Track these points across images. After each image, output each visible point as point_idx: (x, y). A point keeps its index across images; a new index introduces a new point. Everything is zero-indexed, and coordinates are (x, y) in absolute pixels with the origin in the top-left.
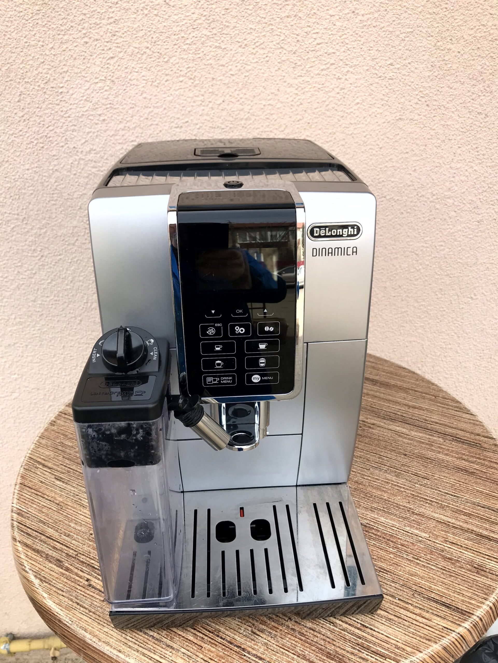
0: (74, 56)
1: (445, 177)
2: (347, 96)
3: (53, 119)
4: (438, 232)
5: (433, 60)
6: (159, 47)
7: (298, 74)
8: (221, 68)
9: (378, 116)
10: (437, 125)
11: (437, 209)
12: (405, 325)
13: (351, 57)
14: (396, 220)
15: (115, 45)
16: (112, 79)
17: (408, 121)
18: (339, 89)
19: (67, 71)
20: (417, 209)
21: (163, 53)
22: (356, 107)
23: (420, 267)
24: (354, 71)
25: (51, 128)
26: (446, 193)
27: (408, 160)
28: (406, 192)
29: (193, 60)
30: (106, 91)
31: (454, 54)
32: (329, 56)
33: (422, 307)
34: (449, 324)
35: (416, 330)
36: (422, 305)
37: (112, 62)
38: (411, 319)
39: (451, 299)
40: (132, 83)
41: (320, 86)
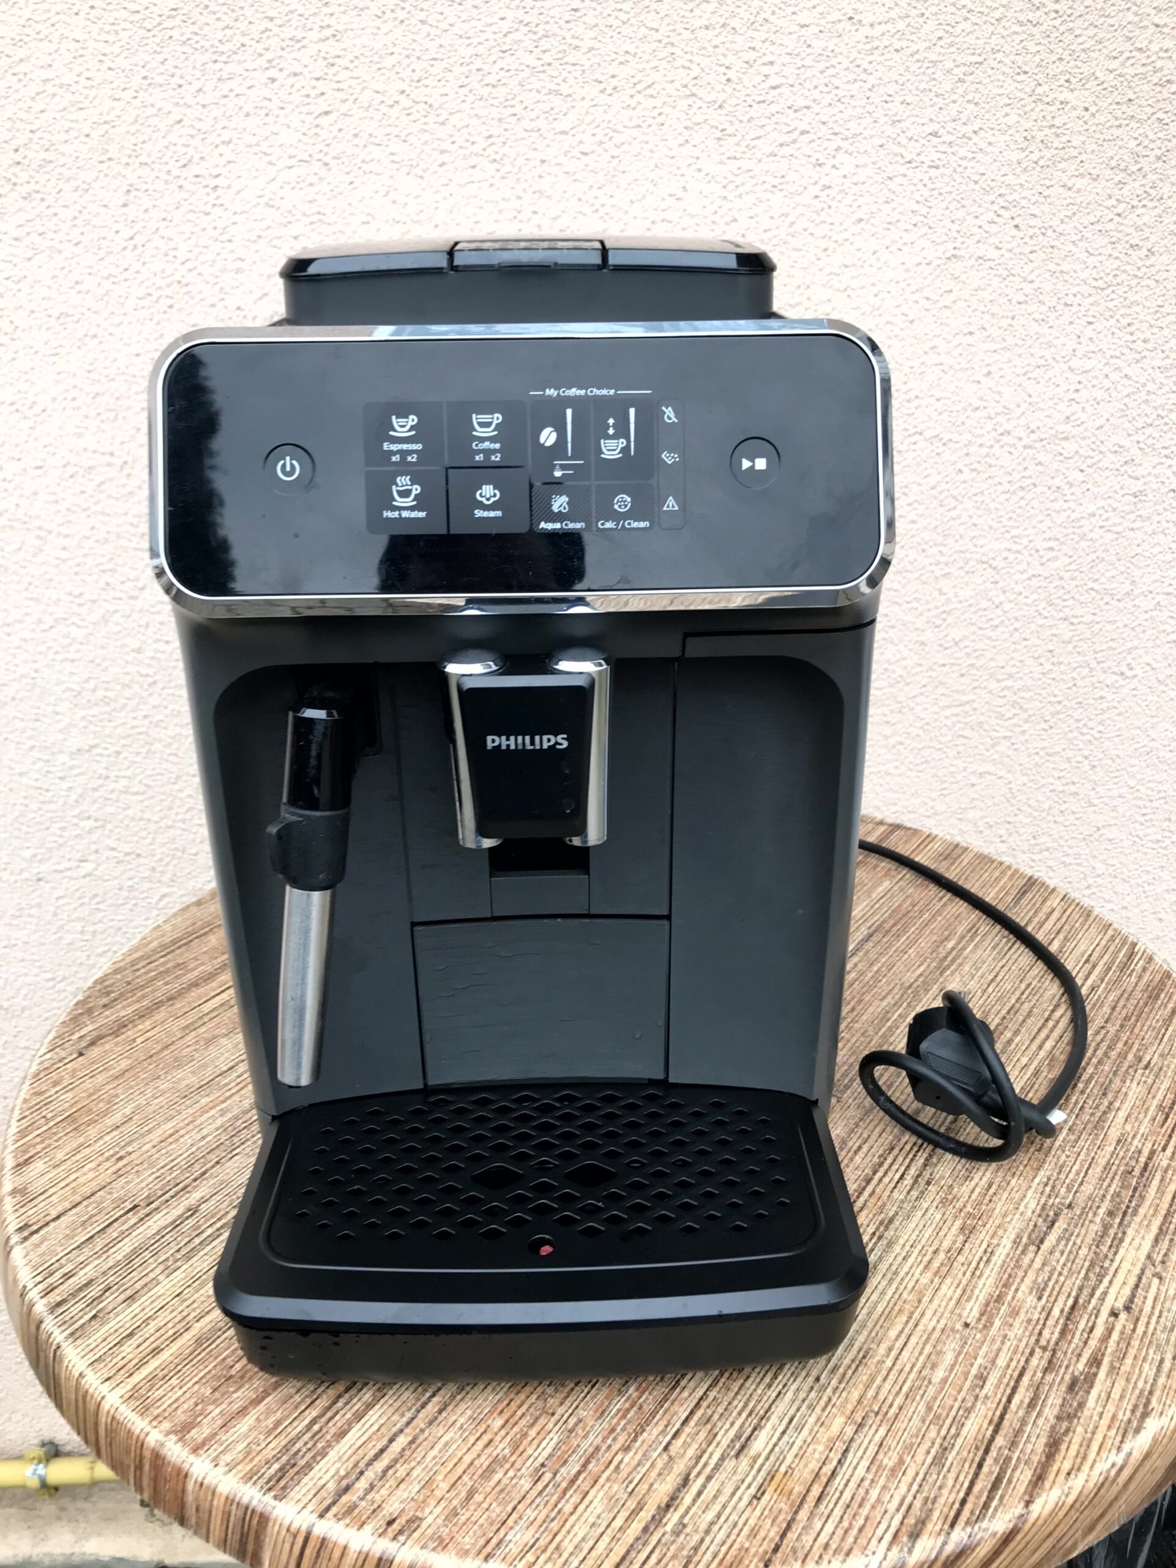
0: (245, 110)
1: (1058, 390)
2: (834, 204)
3: (196, 246)
4: (1041, 518)
5: (1027, 126)
7: (728, 154)
8: (559, 137)
9: (904, 248)
10: (1037, 272)
11: (1040, 463)
12: (967, 733)
13: (845, 116)
14: (948, 486)
16: (326, 159)
17: (972, 262)
18: (819, 187)
19: (230, 142)
20: (992, 461)
21: (436, 105)
22: (857, 229)
23: (1002, 598)
24: (851, 149)
25: (189, 265)
26: (1061, 428)
27: (973, 349)
28: (969, 422)
29: (500, 120)
30: (311, 184)
31: (1074, 114)
32: (798, 115)
33: (1006, 692)
34: (1070, 735)
35: (993, 746)
36: (1008, 688)
37: (325, 121)
38: (982, 719)
39: (1074, 675)
40: (365, 167)
41: (776, 182)
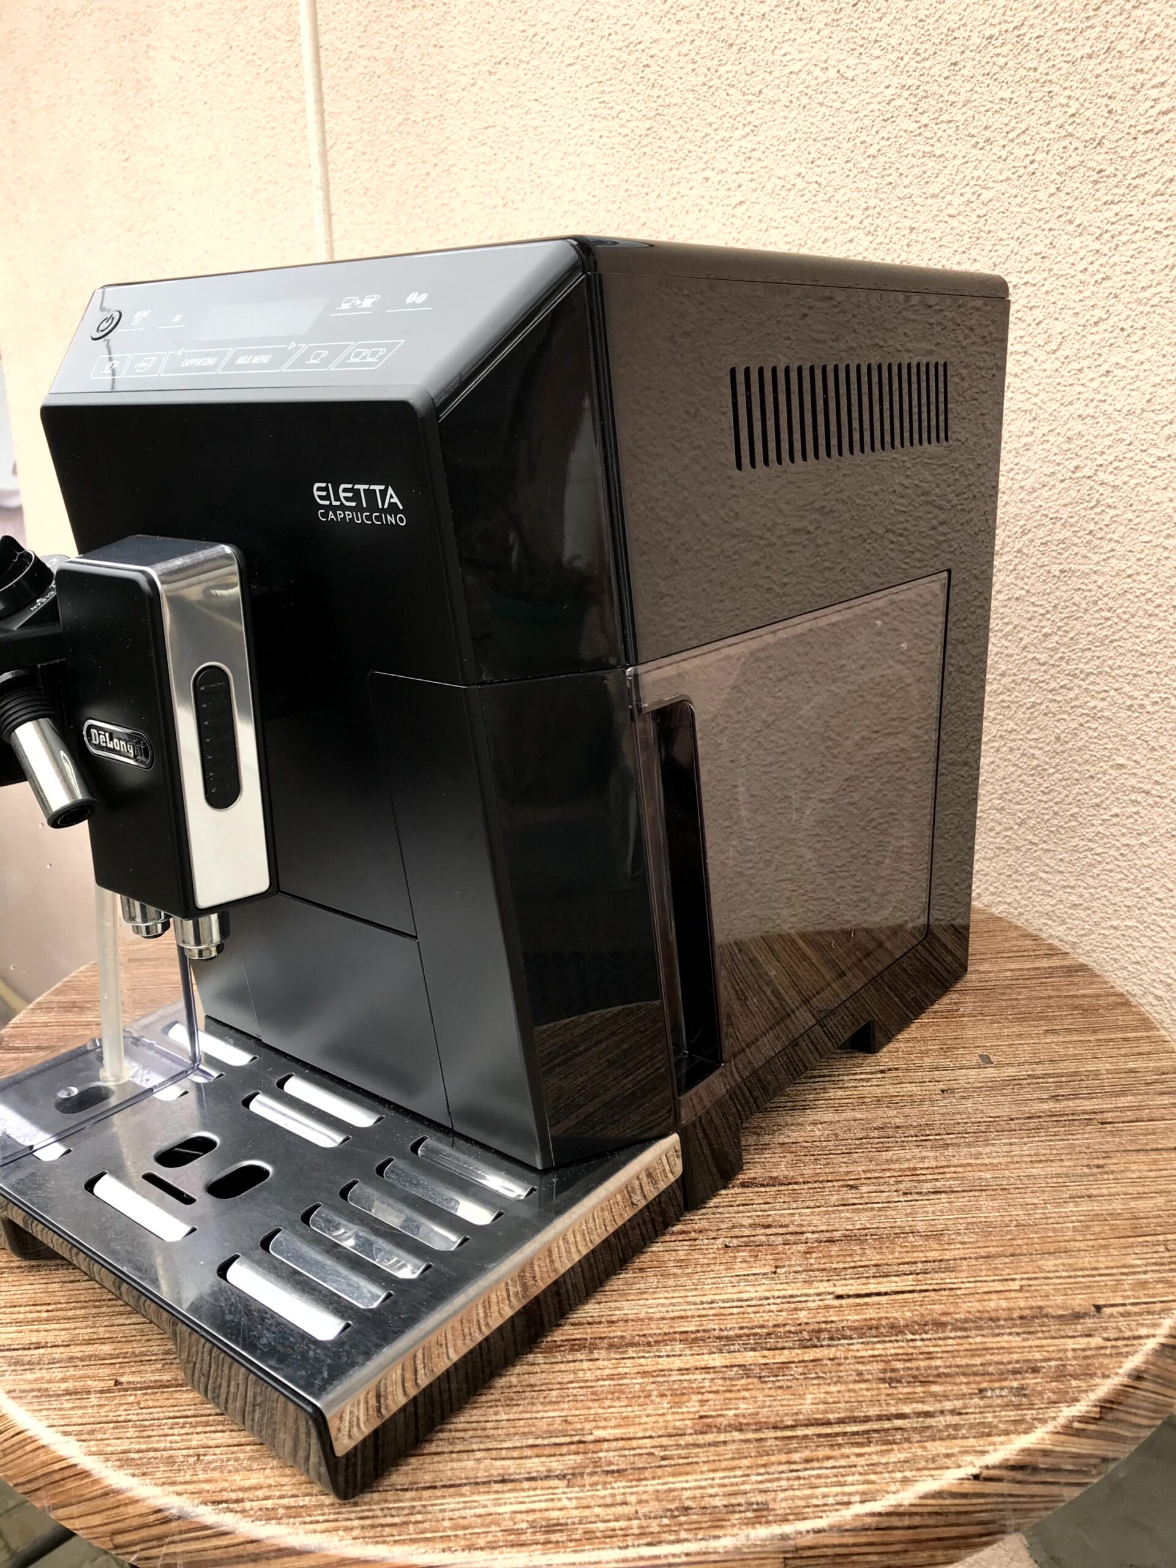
6: (820, 169)
15: (749, 177)
